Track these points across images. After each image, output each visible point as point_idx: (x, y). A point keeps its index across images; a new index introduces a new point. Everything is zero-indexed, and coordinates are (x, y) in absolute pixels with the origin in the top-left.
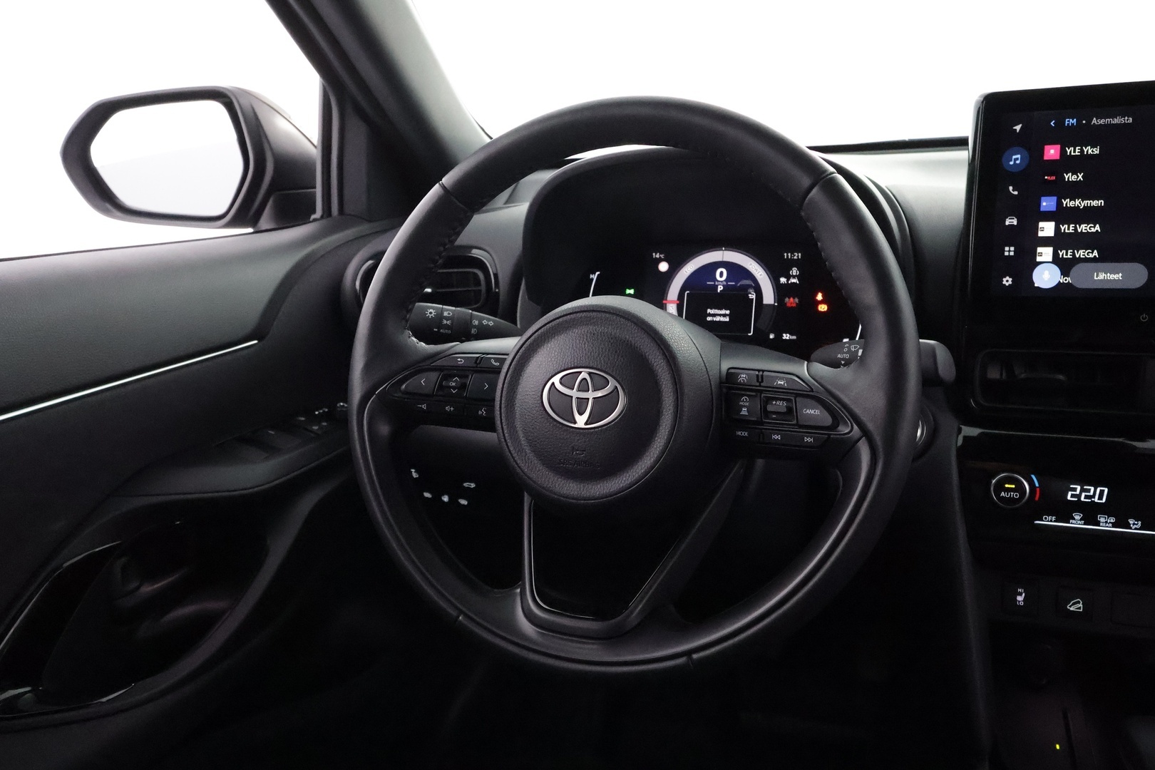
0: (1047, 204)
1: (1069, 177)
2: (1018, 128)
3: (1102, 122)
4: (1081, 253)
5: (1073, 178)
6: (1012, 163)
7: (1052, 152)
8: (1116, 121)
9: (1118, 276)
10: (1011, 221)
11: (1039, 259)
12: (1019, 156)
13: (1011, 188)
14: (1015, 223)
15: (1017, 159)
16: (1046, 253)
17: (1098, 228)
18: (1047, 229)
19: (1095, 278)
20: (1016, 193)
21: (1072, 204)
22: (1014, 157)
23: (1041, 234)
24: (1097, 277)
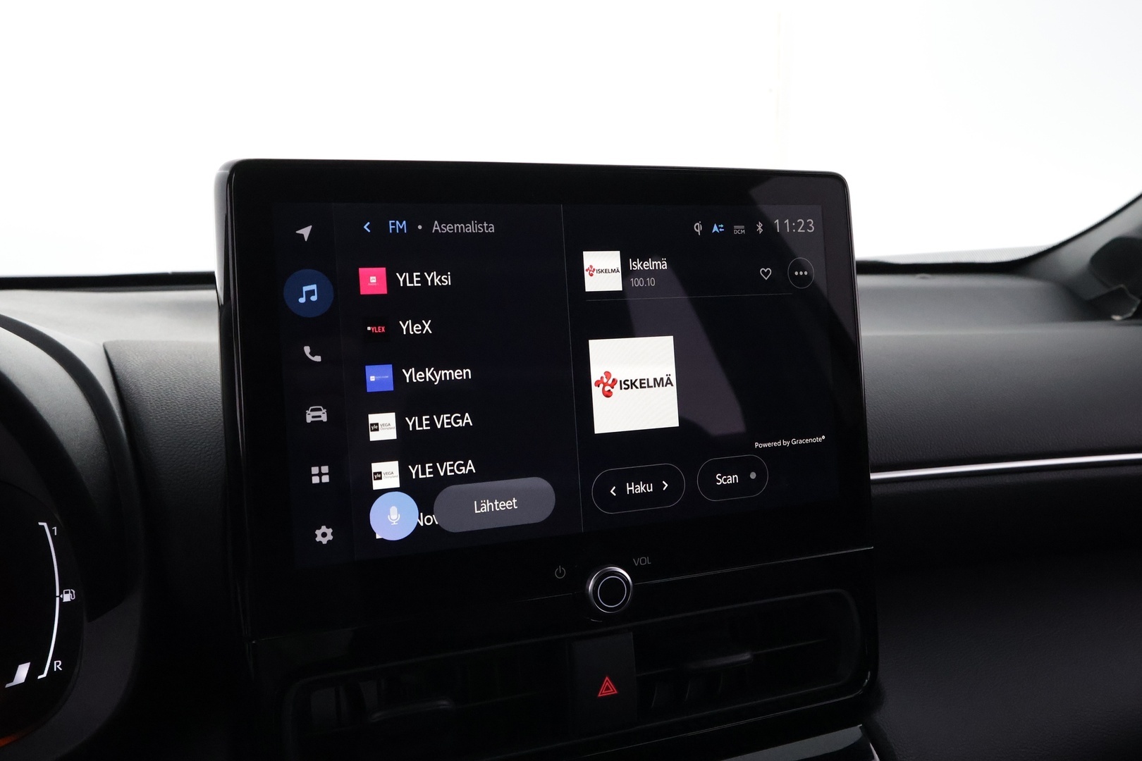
0: (378, 377)
1: (409, 327)
2: (306, 232)
3: (448, 228)
4: (447, 469)
5: (416, 329)
6: (302, 300)
7: (373, 280)
8: (471, 228)
9: (511, 504)
10: (316, 415)
11: (377, 485)
12: (314, 287)
13: (307, 350)
14: (324, 418)
15: (311, 293)
16: (387, 474)
17: (468, 419)
18: (384, 426)
19: (476, 512)
20: (318, 359)
21: (419, 377)
22: (306, 289)
23: (374, 436)
24: (478, 509)
